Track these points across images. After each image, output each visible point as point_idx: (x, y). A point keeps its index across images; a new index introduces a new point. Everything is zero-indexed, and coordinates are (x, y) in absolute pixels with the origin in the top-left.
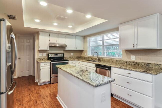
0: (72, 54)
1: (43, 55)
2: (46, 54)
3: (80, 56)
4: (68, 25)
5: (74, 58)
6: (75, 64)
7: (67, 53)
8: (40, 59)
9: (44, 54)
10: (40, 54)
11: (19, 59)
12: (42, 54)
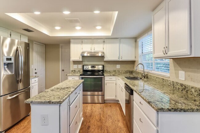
0: (118, 66)
1: (78, 67)
2: (81, 65)
3: (131, 70)
4: (96, 26)
5: (121, 72)
6: (115, 81)
7: (109, 65)
8: (74, 72)
9: (79, 65)
10: (74, 65)
11: (63, 70)
12: (77, 65)
